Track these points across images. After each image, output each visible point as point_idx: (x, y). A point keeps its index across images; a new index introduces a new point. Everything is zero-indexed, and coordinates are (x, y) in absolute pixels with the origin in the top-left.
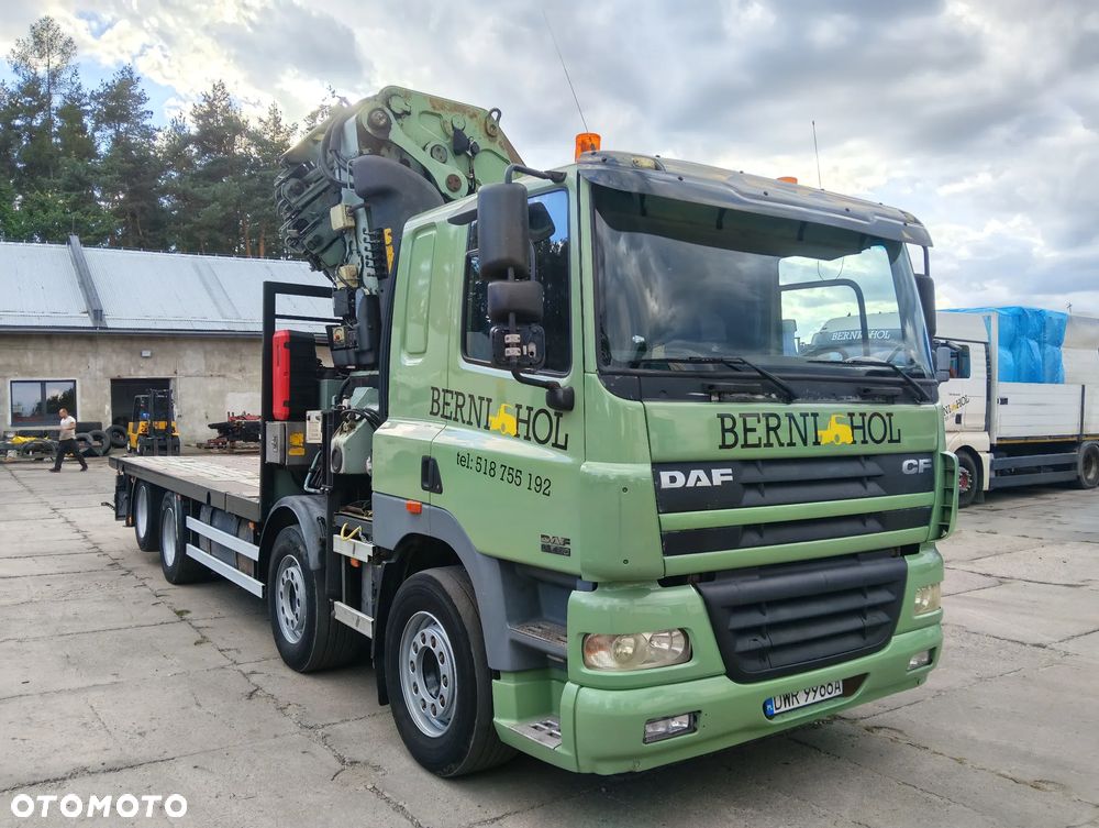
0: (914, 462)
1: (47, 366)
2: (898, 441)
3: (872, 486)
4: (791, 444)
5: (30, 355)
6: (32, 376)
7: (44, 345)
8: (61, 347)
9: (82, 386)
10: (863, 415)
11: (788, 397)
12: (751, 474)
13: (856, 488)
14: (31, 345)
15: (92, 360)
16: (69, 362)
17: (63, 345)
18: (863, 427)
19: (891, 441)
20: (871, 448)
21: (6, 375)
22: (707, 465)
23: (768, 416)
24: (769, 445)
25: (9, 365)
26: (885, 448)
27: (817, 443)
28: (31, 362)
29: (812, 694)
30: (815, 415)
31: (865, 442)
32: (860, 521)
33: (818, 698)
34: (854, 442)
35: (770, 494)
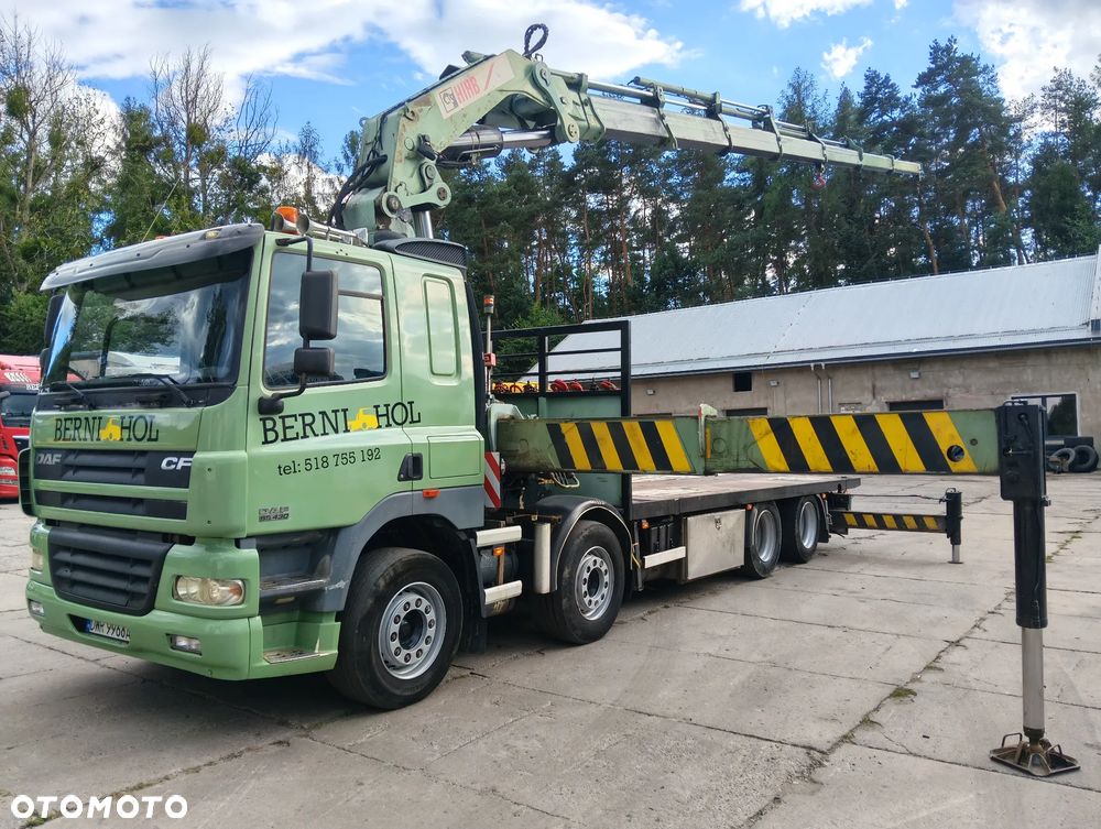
0: (175, 460)
1: (1046, 382)
2: (156, 440)
3: (141, 477)
4: (85, 439)
5: (1029, 371)
6: (1031, 391)
7: (1042, 360)
8: (1060, 361)
9: (1081, 401)
10: (131, 417)
11: (93, 407)
12: (71, 459)
13: (128, 476)
14: (1030, 362)
15: (1091, 372)
16: (1068, 376)
17: (1061, 360)
18: (129, 428)
19: (150, 440)
20: (134, 445)
21: (1008, 391)
22: (52, 451)
23: (76, 419)
24: (74, 439)
25: (1009, 382)
26: (145, 445)
27: (98, 439)
28: (1030, 379)
29: (111, 631)
30: (100, 418)
31: (129, 439)
32: (133, 504)
33: (115, 636)
34: (122, 439)
35: (81, 474)
